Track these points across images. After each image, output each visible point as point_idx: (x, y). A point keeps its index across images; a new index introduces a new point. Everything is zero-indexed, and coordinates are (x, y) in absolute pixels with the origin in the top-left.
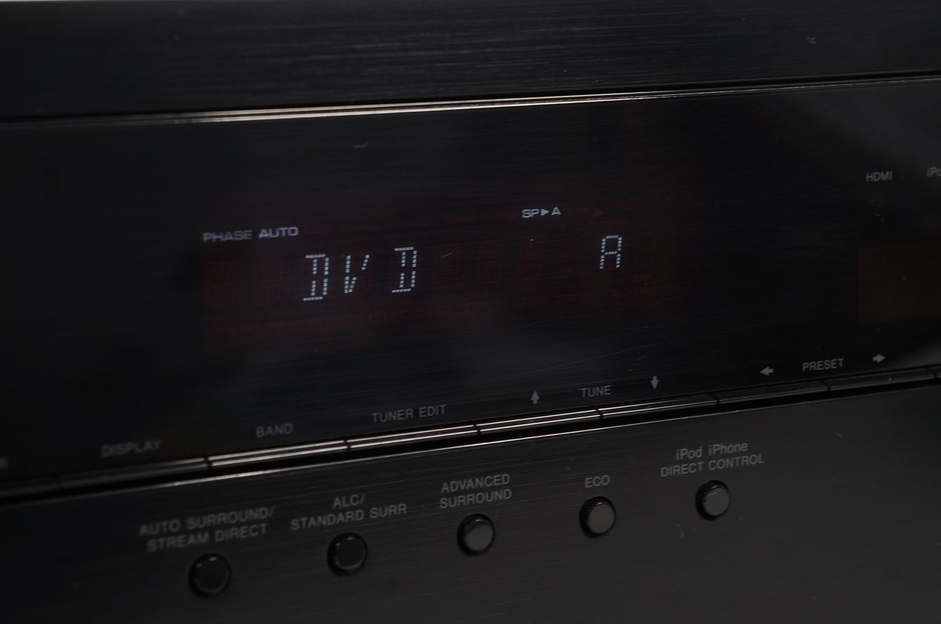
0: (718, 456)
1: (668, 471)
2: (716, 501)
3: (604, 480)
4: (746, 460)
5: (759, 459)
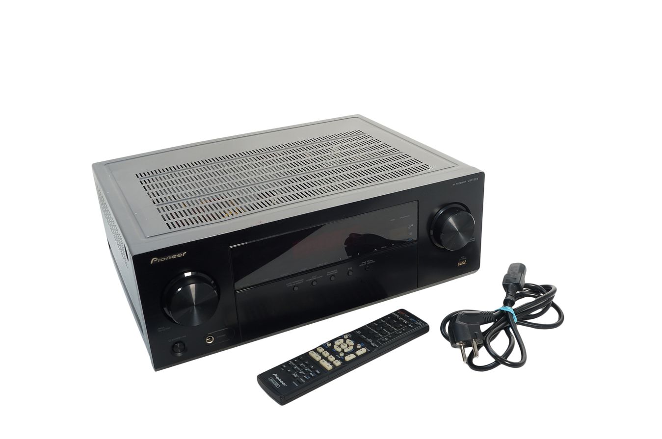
0: (368, 262)
1: (360, 265)
4: (372, 262)
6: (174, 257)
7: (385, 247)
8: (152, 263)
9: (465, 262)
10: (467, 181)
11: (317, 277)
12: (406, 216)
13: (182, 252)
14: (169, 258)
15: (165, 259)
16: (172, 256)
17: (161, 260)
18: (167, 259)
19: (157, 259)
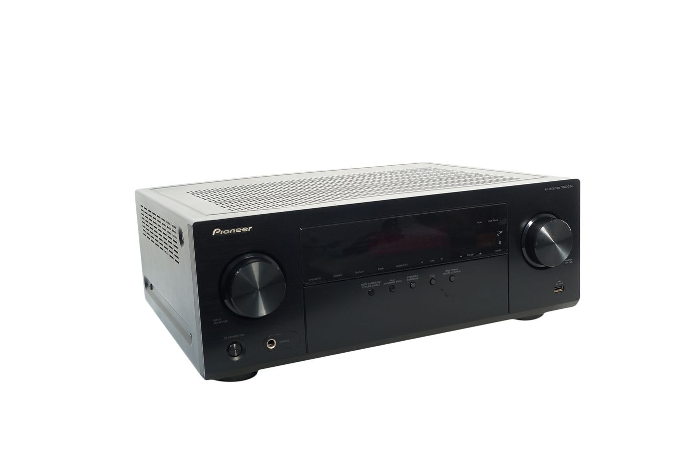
0: (453, 271)
1: (444, 274)
2: (452, 279)
3: (434, 276)
4: (458, 271)
5: (460, 271)
6: (239, 230)
7: (472, 255)
8: (214, 234)
9: (561, 288)
10: (561, 187)
11: (395, 281)
12: (494, 220)
13: (248, 227)
14: (233, 231)
15: (228, 231)
16: (237, 230)
17: (224, 232)
18: (231, 232)
19: (220, 230)
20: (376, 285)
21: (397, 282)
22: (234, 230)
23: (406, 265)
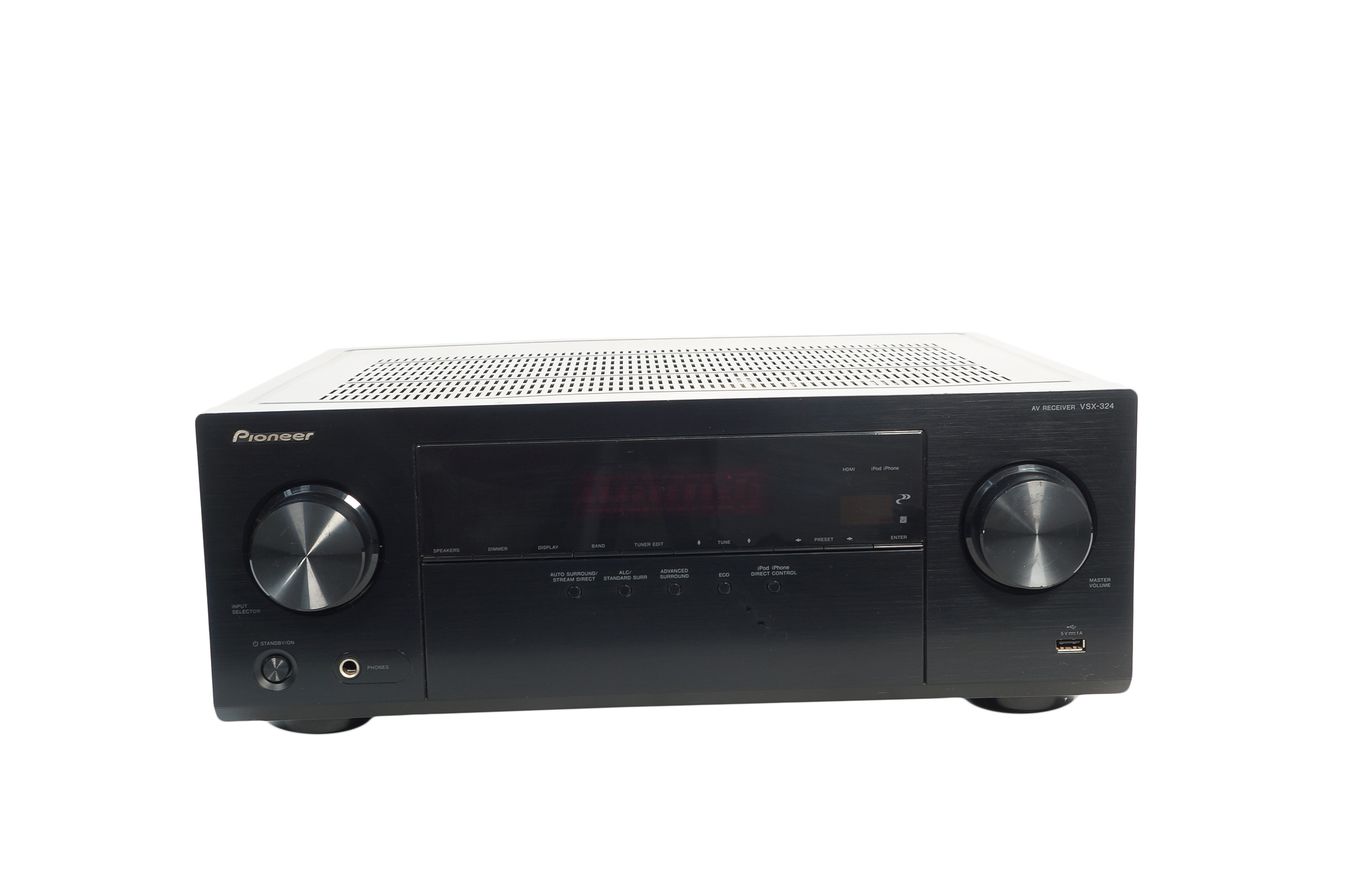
0: (776, 570)
1: (753, 574)
3: (727, 575)
4: (789, 573)
6: (286, 437)
7: (828, 539)
8: (235, 440)
9: (1080, 645)
10: (1078, 407)
11: (632, 575)
12: (887, 468)
13: (305, 431)
14: (273, 437)
15: (265, 437)
16: (282, 436)
17: (256, 438)
18: (269, 440)
19: (247, 434)
20: (586, 579)
21: (635, 577)
22: (276, 436)
23: (657, 544)
